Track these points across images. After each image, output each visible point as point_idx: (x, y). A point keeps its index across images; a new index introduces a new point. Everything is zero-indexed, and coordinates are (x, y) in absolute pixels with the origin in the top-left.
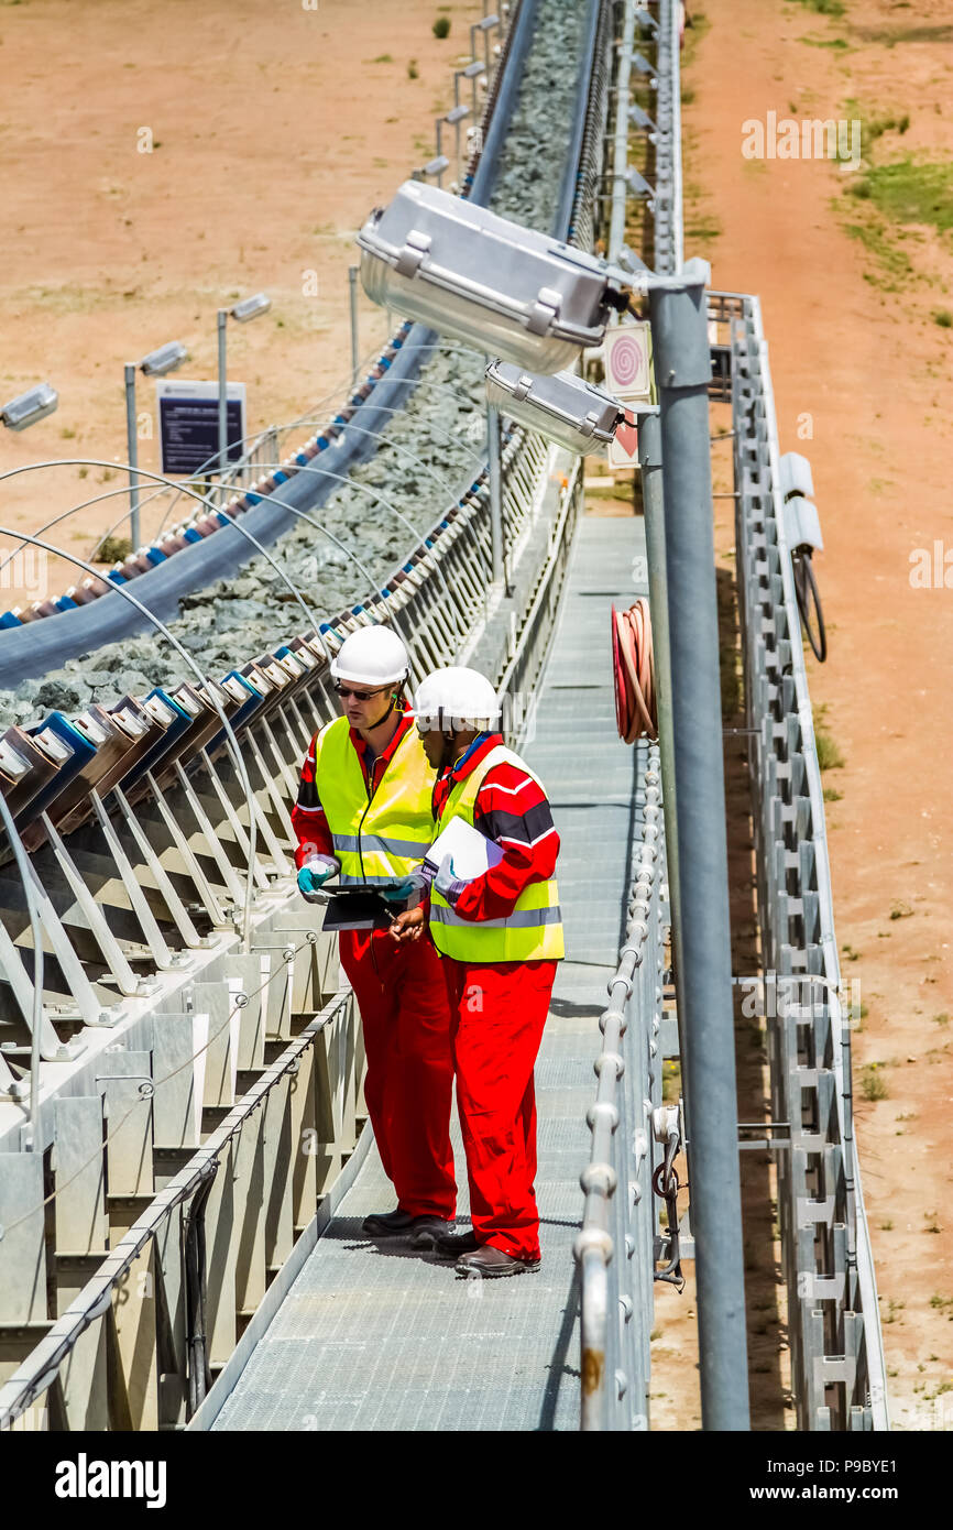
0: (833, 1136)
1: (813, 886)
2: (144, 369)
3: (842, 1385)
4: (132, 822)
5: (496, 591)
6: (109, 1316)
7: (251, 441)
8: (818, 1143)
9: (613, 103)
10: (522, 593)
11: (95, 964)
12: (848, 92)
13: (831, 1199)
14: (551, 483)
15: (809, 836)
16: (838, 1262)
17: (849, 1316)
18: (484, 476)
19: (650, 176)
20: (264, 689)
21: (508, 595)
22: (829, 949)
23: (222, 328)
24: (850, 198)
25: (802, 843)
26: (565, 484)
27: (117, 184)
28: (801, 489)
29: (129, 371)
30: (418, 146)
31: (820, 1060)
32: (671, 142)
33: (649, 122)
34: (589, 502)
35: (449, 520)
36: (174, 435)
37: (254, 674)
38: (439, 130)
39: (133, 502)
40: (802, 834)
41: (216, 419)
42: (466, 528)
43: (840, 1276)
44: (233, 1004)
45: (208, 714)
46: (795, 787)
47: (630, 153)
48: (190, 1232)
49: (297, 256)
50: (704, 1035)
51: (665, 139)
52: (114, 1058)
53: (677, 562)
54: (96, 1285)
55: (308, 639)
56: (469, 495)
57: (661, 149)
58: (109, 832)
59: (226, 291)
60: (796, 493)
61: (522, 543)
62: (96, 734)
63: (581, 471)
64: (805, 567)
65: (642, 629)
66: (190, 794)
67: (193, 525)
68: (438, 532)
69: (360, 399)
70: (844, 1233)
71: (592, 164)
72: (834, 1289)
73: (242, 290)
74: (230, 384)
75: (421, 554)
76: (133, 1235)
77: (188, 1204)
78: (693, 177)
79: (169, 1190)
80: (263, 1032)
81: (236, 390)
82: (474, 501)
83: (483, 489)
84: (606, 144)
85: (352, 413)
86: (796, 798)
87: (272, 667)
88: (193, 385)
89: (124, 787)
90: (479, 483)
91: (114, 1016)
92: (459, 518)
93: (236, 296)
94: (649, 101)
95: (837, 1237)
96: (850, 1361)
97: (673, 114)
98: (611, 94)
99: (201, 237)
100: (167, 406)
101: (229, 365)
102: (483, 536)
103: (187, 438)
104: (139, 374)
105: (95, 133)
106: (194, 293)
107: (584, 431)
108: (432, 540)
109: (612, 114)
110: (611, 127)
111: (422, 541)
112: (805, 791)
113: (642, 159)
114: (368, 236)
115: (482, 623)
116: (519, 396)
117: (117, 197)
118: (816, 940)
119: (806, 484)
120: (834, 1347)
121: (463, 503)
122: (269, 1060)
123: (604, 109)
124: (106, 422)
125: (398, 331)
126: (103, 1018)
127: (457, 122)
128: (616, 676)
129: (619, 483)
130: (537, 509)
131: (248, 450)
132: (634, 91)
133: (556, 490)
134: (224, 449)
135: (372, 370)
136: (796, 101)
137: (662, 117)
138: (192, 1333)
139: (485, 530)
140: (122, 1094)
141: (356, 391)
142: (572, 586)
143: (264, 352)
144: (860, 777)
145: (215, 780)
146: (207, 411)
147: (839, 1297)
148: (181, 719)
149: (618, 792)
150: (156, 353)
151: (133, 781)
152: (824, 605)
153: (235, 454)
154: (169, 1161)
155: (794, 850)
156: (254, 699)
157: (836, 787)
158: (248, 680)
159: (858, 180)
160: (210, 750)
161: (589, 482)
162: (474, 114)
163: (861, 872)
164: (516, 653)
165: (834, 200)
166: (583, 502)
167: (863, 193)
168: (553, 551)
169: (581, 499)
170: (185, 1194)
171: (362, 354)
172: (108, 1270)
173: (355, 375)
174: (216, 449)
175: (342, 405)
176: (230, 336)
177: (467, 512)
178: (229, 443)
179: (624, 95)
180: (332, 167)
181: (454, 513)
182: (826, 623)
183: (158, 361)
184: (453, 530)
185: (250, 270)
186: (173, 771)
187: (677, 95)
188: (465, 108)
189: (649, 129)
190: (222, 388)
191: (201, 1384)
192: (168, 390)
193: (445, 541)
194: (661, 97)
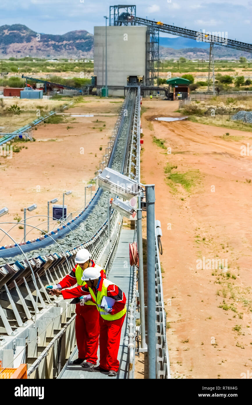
0: (162, 333)
1: (160, 292)
2: (51, 202)
3: (163, 375)
4: (51, 275)
5: (109, 241)
6: (46, 357)
7: (68, 214)
8: (159, 335)
9: (129, 162)
10: (113, 241)
11: (45, 298)
12: (167, 162)
13: (162, 344)
14: (117, 224)
15: (159, 283)
16: (163, 355)
17: (165, 364)
18: (107, 222)
19: (135, 173)
20: (72, 254)
21: (110, 242)
22: (162, 302)
23: (64, 196)
24: (167, 179)
25: (158, 285)
26: (120, 224)
27: (47, 172)
28: (159, 226)
29: (48, 202)
30: (96, 168)
31: (160, 321)
32: (138, 168)
33: (135, 165)
34: (123, 227)
35: (101, 229)
36: (55, 214)
37: (71, 252)
38: (100, 165)
39: (48, 224)
40: (158, 283)
41: (62, 211)
42: (104, 230)
43: (163, 357)
44: (67, 306)
45: (63, 258)
46: (157, 275)
47: (131, 170)
48: (59, 344)
49: (76, 185)
50: (150, 311)
51: (137, 168)
52: (48, 314)
53: (149, 232)
54: (45, 351)
55: (79, 247)
56: (104, 225)
57: (137, 169)
58: (47, 276)
59: (64, 190)
60: (158, 227)
61: (113, 233)
62: (46, 260)
63: (122, 222)
64: (159, 239)
65: (134, 247)
66: (60, 271)
67: (59, 228)
68: (99, 230)
69: (86, 208)
70: (164, 350)
71: (125, 172)
72: (162, 359)
73: (66, 190)
74: (65, 205)
75: (97, 234)
76: (51, 343)
77: (59, 339)
78: (142, 175)
79: (56, 337)
80: (71, 311)
81: (66, 206)
82: (105, 226)
83: (107, 224)
84: (127, 168)
85: (85, 210)
86: (157, 277)
87: (73, 251)
88: (58, 205)
89: (49, 269)
90: (106, 223)
91: (48, 307)
92: (103, 228)
93: (65, 191)
94: (135, 162)
95: (163, 350)
96: (164, 371)
97: (139, 164)
98: (128, 160)
99: (60, 181)
100: (54, 209)
101: (65, 202)
102: (106, 232)
103: (57, 214)
104: (50, 203)
105: (43, 164)
106: (59, 191)
107: (128, 213)
108: (98, 232)
109: (128, 164)
110: (128, 166)
111: (97, 231)
112: (159, 276)
113: (133, 171)
114: (99, 176)
115: (106, 246)
116: (117, 206)
117: (46, 174)
118: (160, 301)
119: (159, 225)
120: (162, 369)
121: (104, 226)
122: (72, 316)
123: (127, 163)
124: (43, 211)
125: (92, 198)
126: (46, 307)
127: (103, 164)
128: (130, 255)
129: (128, 224)
130: (115, 228)
131: (67, 216)
132: (132, 160)
133: (118, 225)
134: (63, 216)
135: (88, 204)
136: (159, 163)
137: (137, 164)
138: (58, 361)
139: (107, 231)
140: (49, 320)
141: (86, 207)
142: (120, 241)
143: (70, 200)
144: (167, 274)
145: (64, 269)
146: (60, 210)
147: (163, 361)
148: (59, 258)
149: (128, 275)
150: (53, 200)
151: (51, 268)
152: (162, 245)
153: (65, 217)
154: (56, 332)
155: (157, 286)
156: (71, 256)
157: (163, 276)
158: (70, 253)
159: (169, 176)
160: (63, 264)
161: (124, 224)
162: (106, 163)
163: (167, 290)
164: (111, 251)
165: (165, 179)
166: (122, 227)
167: (169, 178)
168: (118, 235)
169: (122, 226)
170: (59, 337)
171: (86, 202)
172: (47, 349)
173: (85, 205)
174: (62, 216)
175: (83, 209)
176: (65, 198)
177: (104, 227)
178: (64, 215)
179: (130, 161)
180: (82, 171)
181: (102, 227)
182: (162, 248)
183: (53, 201)
184: (102, 230)
185: (68, 187)
186: (57, 267)
187: (140, 161)
188: (104, 162)
189: (135, 166)
190: (63, 206)
191: (60, 370)
192: (54, 206)
193: (100, 232)
194: (137, 161)
